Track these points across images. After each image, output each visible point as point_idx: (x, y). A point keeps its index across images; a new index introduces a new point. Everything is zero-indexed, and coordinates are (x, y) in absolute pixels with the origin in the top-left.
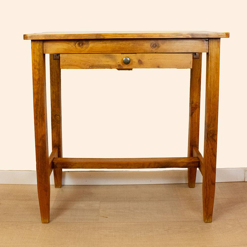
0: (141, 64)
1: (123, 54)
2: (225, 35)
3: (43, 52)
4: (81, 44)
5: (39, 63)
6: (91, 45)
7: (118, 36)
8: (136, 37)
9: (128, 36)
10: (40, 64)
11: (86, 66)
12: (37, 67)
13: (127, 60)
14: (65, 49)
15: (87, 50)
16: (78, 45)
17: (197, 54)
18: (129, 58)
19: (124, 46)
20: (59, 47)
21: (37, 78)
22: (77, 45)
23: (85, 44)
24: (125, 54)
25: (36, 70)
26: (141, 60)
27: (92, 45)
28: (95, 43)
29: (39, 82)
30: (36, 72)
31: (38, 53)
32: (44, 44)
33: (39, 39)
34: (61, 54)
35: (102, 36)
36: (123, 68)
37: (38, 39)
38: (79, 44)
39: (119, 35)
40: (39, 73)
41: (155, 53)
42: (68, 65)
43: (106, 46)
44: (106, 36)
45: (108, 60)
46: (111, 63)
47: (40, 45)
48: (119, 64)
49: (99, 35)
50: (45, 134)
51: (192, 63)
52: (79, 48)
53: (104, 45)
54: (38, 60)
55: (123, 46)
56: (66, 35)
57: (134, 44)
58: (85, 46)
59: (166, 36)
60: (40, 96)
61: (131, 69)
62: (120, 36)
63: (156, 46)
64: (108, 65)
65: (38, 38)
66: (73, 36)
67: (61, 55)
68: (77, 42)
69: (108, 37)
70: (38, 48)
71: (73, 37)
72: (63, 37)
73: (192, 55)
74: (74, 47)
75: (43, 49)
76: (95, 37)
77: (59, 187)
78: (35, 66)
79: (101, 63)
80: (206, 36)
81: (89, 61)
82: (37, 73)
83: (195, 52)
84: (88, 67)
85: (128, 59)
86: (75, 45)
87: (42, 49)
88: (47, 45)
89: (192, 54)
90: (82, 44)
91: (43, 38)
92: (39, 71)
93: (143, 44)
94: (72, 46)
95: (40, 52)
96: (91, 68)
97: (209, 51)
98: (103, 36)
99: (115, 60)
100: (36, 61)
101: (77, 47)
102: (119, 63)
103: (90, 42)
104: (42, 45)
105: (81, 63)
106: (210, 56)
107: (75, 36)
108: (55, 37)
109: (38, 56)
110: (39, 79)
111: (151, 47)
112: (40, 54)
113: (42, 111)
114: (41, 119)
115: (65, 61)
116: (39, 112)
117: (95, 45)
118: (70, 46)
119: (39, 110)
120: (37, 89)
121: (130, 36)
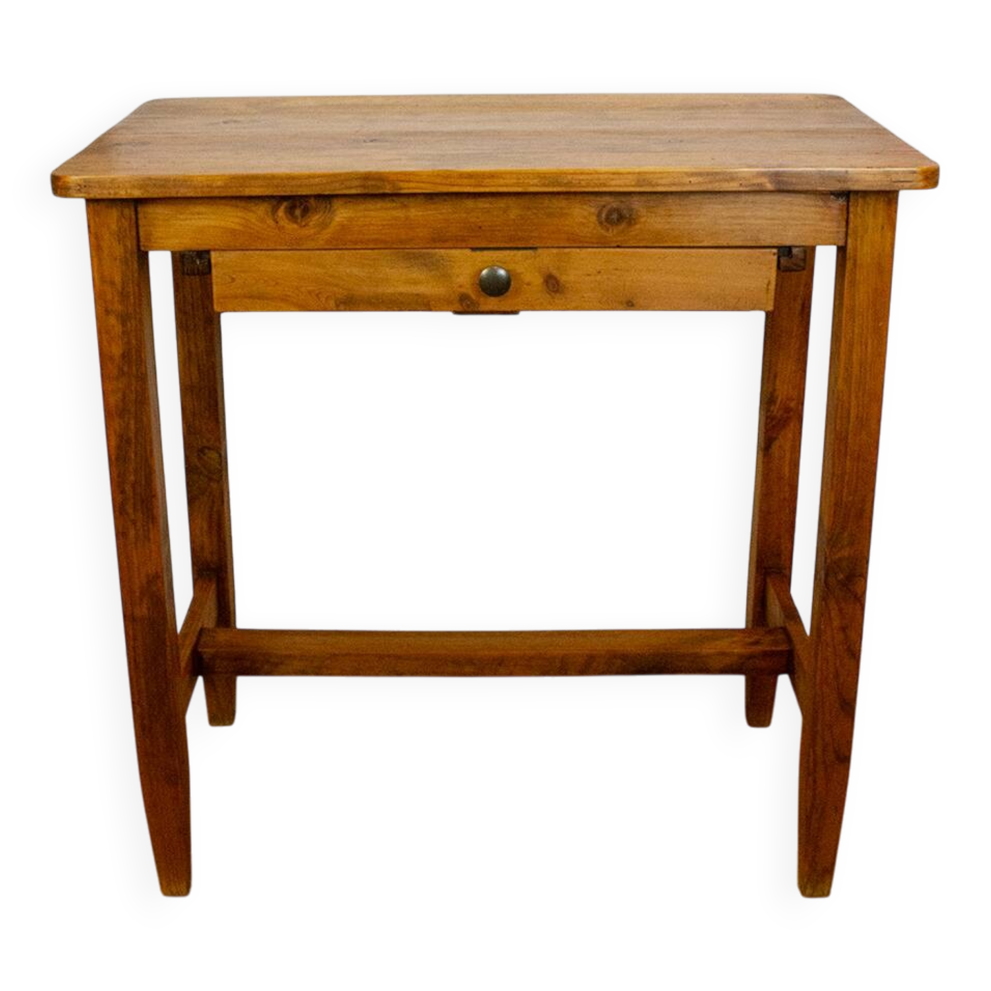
0: (557, 291)
1: (478, 253)
2: (921, 177)
3: (138, 246)
4: (298, 212)
5: (123, 288)
6: (342, 214)
7: (459, 181)
8: (535, 185)
9: (502, 181)
10: (128, 295)
11: (323, 300)
12: (118, 307)
13: (497, 277)
14: (233, 232)
15: (326, 237)
16: (285, 212)
17: (795, 251)
18: (507, 271)
19: (482, 219)
20: (201, 223)
21: (117, 350)
22: (281, 213)
23: (316, 211)
24: (486, 253)
25: (112, 320)
26: (555, 279)
27: (348, 215)
28: (362, 208)
29: (126, 369)
30: (113, 326)
31: (119, 250)
32: (139, 209)
33: (118, 196)
34: (215, 250)
35: (389, 182)
36: (481, 310)
37: (112, 197)
38: (290, 211)
39: (466, 181)
40: (126, 332)
41: (620, 247)
42: (245, 297)
43: (407, 218)
44: (402, 184)
45: (416, 274)
46: (428, 288)
47: (122, 215)
48: (463, 290)
49: (375, 179)
50: (159, 570)
51: (772, 287)
52: (290, 227)
53: (400, 213)
54: (118, 279)
55: (478, 218)
56: (234, 178)
57: (529, 208)
58: (315, 219)
59: (663, 181)
60: (132, 426)
62: (469, 181)
63: (621, 218)
64: (417, 295)
65: (112, 192)
66: (263, 183)
67: (213, 255)
68: (279, 203)
69: (412, 185)
70: (114, 227)
71: (262, 186)
72: (222, 187)
73: (775, 258)
74: (270, 222)
75: (138, 233)
76: (357, 187)
78: (106, 302)
79: (386, 290)
80: (839, 181)
81: (336, 281)
82: (118, 329)
83: (788, 243)
84: (332, 303)
85: (502, 272)
86: (273, 215)
87: (134, 233)
88: (152, 216)
89: (775, 251)
90: (306, 211)
91: (137, 194)
92: (124, 324)
93: (565, 211)
94: (261, 220)
95: (125, 246)
96: (342, 307)
97: (849, 241)
98: (392, 182)
99: (445, 277)
100: (112, 283)
101: (282, 223)
102: (461, 286)
103: (339, 202)
104: (133, 217)
105: (303, 289)
106: (852, 261)
107: (275, 182)
108: (189, 187)
109: (116, 260)
111: (601, 223)
112: (128, 255)
113: (143, 482)
114: (140, 515)
115: (233, 280)
116: (133, 486)
117: (359, 214)
118: (253, 220)
119: (132, 478)
120: (120, 395)
121: (507, 181)
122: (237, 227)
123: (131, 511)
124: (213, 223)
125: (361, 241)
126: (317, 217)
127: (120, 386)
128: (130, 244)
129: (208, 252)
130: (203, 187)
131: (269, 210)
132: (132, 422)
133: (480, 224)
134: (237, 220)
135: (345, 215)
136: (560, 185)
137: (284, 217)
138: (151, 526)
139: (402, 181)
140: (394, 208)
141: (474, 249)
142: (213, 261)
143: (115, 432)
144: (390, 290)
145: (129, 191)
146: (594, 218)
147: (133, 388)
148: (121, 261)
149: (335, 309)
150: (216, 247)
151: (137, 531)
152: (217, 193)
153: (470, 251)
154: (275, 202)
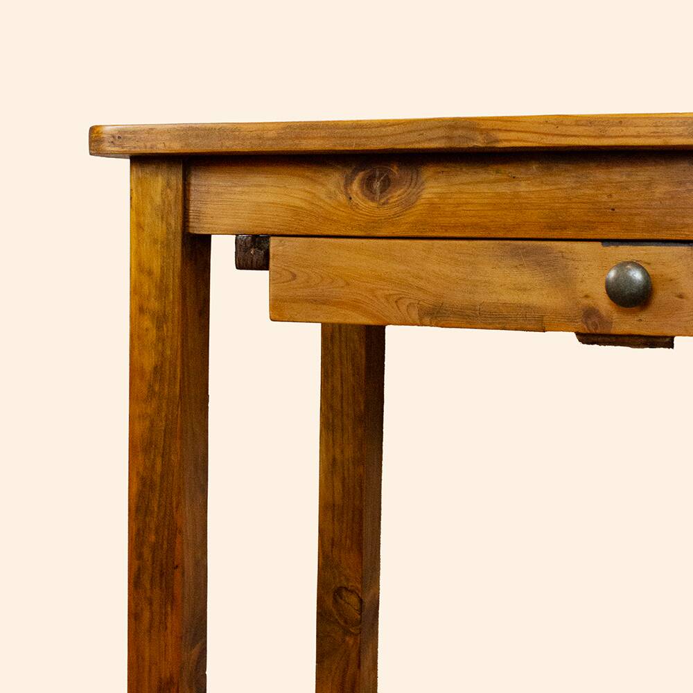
3: (185, 226)
5: (161, 281)
6: (433, 187)
7: (575, 130)
8: (680, 136)
9: (632, 131)
10: (167, 289)
11: (403, 308)
12: (154, 305)
13: (631, 281)
14: (296, 210)
15: (412, 219)
16: (361, 186)
18: (644, 272)
19: (615, 197)
20: (262, 198)
21: (149, 362)
22: (355, 186)
25: (147, 323)
27: (439, 190)
28: (457, 180)
29: (157, 388)
30: (147, 330)
31: (160, 230)
32: (193, 181)
33: (155, 151)
34: (274, 236)
35: (482, 131)
36: (613, 331)
37: (148, 151)
38: (368, 184)
39: (581, 129)
40: (161, 339)
43: (516, 195)
44: (501, 135)
45: (525, 277)
46: (541, 297)
47: (168, 185)
48: (586, 301)
49: (463, 127)
52: (366, 206)
53: (504, 188)
54: (157, 270)
55: (610, 196)
56: (289, 127)
57: (681, 183)
58: (397, 195)
60: (159, 468)
64: (527, 306)
65: (149, 144)
66: (323, 134)
67: (273, 242)
68: (355, 173)
69: (513, 135)
70: (158, 200)
71: (323, 138)
72: (275, 139)
74: (342, 198)
76: (439, 138)
78: (142, 296)
79: (484, 298)
81: (421, 283)
82: (153, 334)
84: (415, 314)
85: (638, 275)
86: (346, 189)
88: (203, 189)
90: (387, 184)
92: (159, 328)
94: (330, 195)
95: (168, 224)
96: (427, 320)
98: (485, 132)
99: (565, 282)
100: (150, 273)
101: (356, 199)
102: (587, 296)
103: (427, 172)
105: (379, 293)
108: (235, 138)
109: (155, 242)
110: (157, 370)
112: (171, 237)
113: (165, 546)
114: (157, 590)
115: (294, 276)
116: (153, 551)
117: (454, 189)
118: (323, 196)
119: (153, 538)
120: (148, 423)
121: (643, 131)
122: (303, 205)
123: (148, 586)
124: (272, 199)
125: (455, 227)
126: (399, 192)
127: (149, 411)
128: (175, 222)
129: (266, 237)
130: (252, 138)
131: (342, 183)
132: (159, 461)
133: (612, 205)
134: (302, 195)
135: (435, 190)
137: (359, 192)
139: (500, 130)
140: (500, 181)
141: (606, 242)
142: (271, 250)
143: (138, 472)
144: (492, 298)
145: (167, 144)
147: (163, 414)
148: (162, 243)
149: (418, 322)
150: (276, 231)
151: (152, 613)
152: (268, 147)
153: (600, 243)
154: (349, 171)
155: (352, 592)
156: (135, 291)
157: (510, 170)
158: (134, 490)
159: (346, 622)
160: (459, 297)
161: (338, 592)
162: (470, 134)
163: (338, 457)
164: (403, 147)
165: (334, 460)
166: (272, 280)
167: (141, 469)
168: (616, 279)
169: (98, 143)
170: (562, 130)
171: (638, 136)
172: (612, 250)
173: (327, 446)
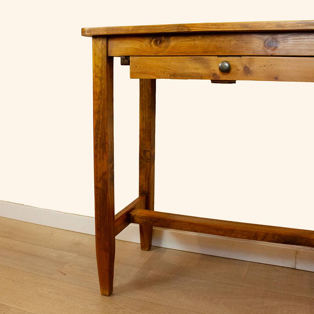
0: (249, 73)
3: (107, 54)
4: (158, 42)
5: (101, 69)
6: (173, 43)
7: (211, 27)
8: (238, 28)
9: (226, 27)
10: (103, 71)
11: (165, 74)
12: (99, 75)
13: (225, 66)
14: (137, 49)
15: (167, 51)
16: (154, 43)
18: (229, 64)
19: (221, 45)
20: (128, 46)
21: (98, 90)
22: (152, 43)
23: (164, 41)
24: (223, 58)
25: (97, 80)
26: (248, 68)
28: (179, 41)
29: (100, 97)
30: (97, 82)
31: (101, 55)
32: (109, 42)
33: (100, 34)
35: (187, 27)
36: (220, 79)
38: (156, 42)
40: (101, 84)
41: (272, 56)
42: (140, 73)
43: (195, 44)
44: (191, 28)
45: (197, 66)
46: (201, 71)
47: (103, 43)
48: (213, 72)
49: (182, 26)
50: (106, 171)
52: (155, 48)
53: (192, 43)
54: (100, 65)
56: (135, 27)
57: (238, 41)
58: (164, 45)
59: (287, 26)
60: (101, 118)
61: (234, 82)
62: (213, 27)
64: (198, 73)
65: (98, 33)
66: (144, 29)
67: (131, 58)
68: (152, 39)
69: (194, 28)
70: (100, 47)
71: (144, 30)
72: (132, 30)
74: (149, 46)
75: (107, 50)
76: (175, 29)
77: (147, 250)
78: (96, 73)
79: (187, 71)
81: (170, 68)
82: (99, 83)
84: (168, 76)
85: (227, 65)
88: (112, 44)
90: (161, 42)
91: (105, 33)
92: (101, 81)
93: (251, 41)
94: (146, 45)
95: (103, 54)
96: (172, 77)
99: (208, 67)
100: (98, 67)
101: (153, 46)
102: (214, 70)
103: (172, 39)
104: (106, 44)
105: (159, 70)
107: (149, 28)
108: (121, 30)
109: (99, 58)
110: (100, 92)
111: (265, 46)
112: (103, 57)
113: (103, 138)
114: (101, 149)
115: (136, 67)
116: (100, 139)
117: (178, 43)
118: (144, 45)
120: (98, 106)
121: (229, 26)
122: (138, 48)
123: (99, 148)
124: (130, 46)
125: (179, 53)
126: (164, 44)
128: (105, 53)
130: (126, 30)
131: (149, 42)
132: (101, 116)
133: (220, 47)
134: (138, 45)
135: (174, 43)
136: (247, 28)
137: (154, 44)
138: (105, 154)
140: (191, 41)
141: (219, 56)
142: (130, 60)
143: (96, 119)
144: (189, 71)
145: (103, 32)
146: (262, 44)
147: (102, 104)
148: (101, 59)
149: (169, 78)
150: (131, 55)
151: (100, 155)
152: (130, 32)
153: (217, 57)
154: (151, 39)
155: (148, 151)
156: (94, 71)
157: (193, 38)
158: (95, 124)
159: (147, 159)
160: (180, 71)
161: (145, 152)
162: (183, 28)
163: (144, 116)
164: (165, 32)
165: (143, 117)
166: (130, 68)
167: (97, 118)
168: (222, 65)
169: (84, 33)
170: (208, 27)
171: (228, 28)
172: (220, 58)
173: (141, 113)
